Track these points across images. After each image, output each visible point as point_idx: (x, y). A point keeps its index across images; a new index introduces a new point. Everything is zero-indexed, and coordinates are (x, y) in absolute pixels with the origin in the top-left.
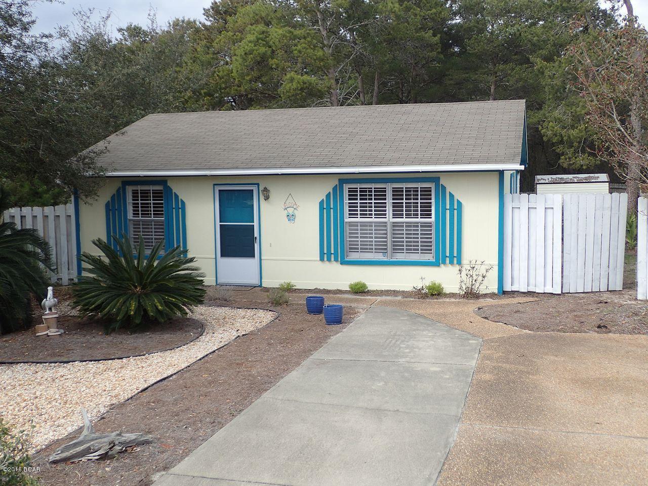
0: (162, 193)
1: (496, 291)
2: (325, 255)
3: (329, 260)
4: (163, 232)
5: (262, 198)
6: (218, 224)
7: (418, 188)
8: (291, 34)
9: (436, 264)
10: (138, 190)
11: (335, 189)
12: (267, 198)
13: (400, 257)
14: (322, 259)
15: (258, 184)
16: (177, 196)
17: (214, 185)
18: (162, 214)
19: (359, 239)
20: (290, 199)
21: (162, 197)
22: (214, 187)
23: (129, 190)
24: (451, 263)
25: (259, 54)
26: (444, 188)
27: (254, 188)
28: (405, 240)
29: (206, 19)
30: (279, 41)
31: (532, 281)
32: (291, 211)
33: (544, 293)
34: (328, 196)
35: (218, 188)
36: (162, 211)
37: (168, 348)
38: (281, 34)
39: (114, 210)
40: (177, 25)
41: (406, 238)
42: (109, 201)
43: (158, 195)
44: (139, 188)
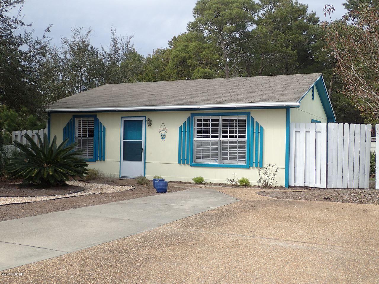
0: (93, 122)
1: (284, 186)
2: (182, 161)
3: (184, 163)
4: (92, 145)
5: (147, 125)
6: (123, 140)
7: (237, 119)
8: (200, 45)
9: (247, 167)
10: (81, 121)
11: (188, 119)
12: (150, 125)
13: (226, 162)
14: (180, 163)
15: (145, 117)
16: (101, 124)
17: (122, 117)
18: (93, 135)
19: (202, 151)
20: (163, 126)
21: (93, 125)
22: (121, 118)
23: (77, 121)
24: (257, 167)
25: (181, 57)
26: (253, 119)
27: (143, 119)
28: (229, 151)
29: (169, 47)
30: (193, 50)
31: (307, 180)
32: (163, 133)
33: (315, 188)
34: (184, 124)
35: (123, 119)
36: (93, 133)
37: (46, 195)
38: (194, 46)
39: (68, 132)
40: (158, 52)
41: (230, 150)
42: (65, 127)
43: (91, 123)
44: (82, 119)
